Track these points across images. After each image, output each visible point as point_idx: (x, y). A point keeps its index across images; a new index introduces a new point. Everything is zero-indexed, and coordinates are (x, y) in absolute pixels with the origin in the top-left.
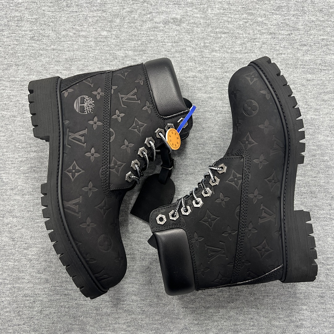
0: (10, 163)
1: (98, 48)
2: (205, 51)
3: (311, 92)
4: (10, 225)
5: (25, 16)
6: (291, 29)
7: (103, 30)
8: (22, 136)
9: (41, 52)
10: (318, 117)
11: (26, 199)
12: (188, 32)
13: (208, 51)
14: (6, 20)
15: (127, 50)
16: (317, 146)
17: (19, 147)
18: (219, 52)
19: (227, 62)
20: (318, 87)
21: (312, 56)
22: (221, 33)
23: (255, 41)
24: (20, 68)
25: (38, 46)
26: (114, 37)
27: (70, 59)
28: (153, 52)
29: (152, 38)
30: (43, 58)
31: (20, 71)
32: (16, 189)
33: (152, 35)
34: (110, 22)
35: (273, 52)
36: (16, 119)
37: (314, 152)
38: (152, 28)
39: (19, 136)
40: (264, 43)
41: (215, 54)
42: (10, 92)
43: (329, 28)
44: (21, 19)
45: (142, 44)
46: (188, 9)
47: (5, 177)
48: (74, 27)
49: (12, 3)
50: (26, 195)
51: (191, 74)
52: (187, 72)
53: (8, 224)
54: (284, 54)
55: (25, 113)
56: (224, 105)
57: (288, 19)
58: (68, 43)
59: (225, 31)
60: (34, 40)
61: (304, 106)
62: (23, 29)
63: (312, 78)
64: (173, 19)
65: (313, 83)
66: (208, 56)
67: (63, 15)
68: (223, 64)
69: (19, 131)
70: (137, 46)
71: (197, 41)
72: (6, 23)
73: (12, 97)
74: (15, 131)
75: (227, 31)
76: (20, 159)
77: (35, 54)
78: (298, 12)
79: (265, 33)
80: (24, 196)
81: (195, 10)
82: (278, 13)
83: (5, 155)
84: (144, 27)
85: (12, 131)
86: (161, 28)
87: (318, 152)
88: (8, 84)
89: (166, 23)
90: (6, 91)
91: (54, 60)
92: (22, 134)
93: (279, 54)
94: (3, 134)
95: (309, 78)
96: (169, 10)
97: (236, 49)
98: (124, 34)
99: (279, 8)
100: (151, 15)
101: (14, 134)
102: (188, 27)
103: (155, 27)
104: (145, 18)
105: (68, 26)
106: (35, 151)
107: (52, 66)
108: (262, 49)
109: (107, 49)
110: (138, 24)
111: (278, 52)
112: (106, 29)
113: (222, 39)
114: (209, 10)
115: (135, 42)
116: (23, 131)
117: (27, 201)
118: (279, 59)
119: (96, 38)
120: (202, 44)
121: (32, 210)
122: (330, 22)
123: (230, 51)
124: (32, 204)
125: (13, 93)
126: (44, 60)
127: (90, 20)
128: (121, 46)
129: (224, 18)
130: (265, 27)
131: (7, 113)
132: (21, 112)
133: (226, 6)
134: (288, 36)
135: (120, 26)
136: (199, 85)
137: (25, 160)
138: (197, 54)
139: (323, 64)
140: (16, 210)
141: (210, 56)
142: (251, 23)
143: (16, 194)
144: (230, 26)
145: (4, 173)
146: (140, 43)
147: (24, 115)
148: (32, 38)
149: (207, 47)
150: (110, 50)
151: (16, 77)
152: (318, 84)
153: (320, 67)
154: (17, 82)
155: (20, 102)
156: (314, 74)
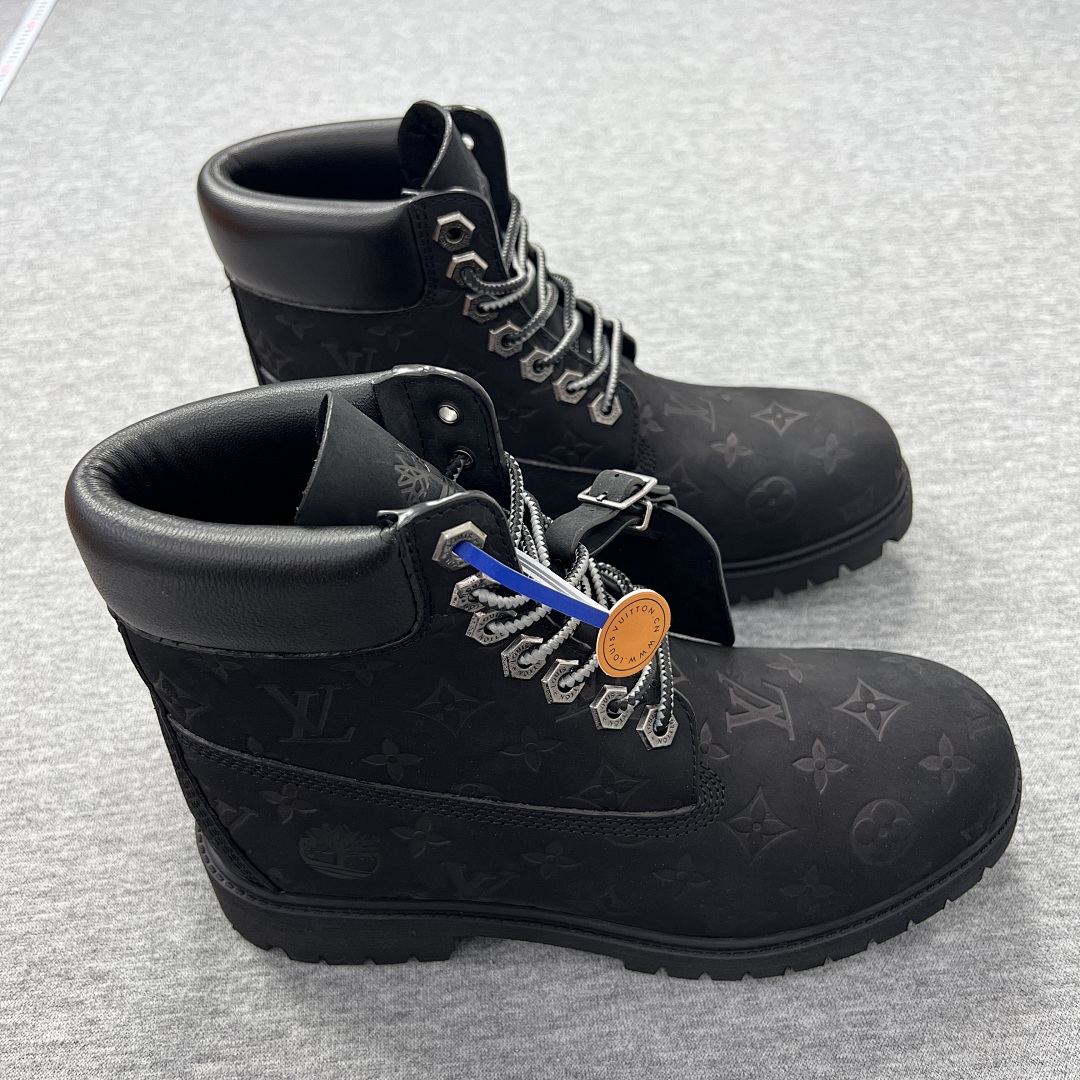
3: (956, 523)
8: (12, 717)
10: (1003, 580)
16: (1036, 655)
20: (973, 509)
24: (46, 544)
31: (41, 553)
37: (1032, 674)
55: (33, 654)
61: (946, 557)
63: (944, 493)
65: (951, 503)
72: (30, 454)
87: (1044, 673)
92: (11, 712)
106: (45, 760)
116: (15, 704)
132: (20, 651)
147: (31, 659)
151: (25, 568)
152: (971, 504)
153: (958, 466)
154: (27, 579)
155: (25, 626)
156: (946, 481)
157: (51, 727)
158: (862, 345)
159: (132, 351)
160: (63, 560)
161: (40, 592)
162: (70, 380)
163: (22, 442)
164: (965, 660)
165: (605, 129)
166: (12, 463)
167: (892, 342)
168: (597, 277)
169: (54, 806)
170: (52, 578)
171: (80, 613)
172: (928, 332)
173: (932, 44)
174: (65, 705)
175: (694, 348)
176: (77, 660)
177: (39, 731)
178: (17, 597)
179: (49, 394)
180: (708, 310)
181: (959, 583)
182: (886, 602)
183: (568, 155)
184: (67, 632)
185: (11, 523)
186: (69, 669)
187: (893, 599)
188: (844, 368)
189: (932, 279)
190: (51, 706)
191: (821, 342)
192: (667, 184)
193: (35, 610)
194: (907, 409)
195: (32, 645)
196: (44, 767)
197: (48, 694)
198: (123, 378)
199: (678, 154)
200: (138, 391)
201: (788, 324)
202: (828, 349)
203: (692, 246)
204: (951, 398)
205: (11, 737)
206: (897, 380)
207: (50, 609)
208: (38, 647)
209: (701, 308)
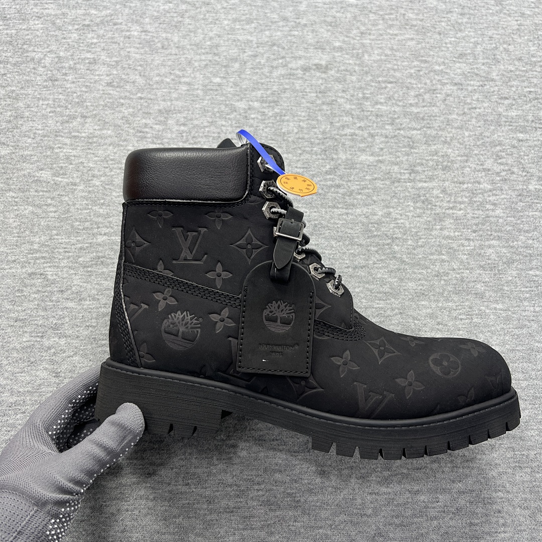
0: (61, 251)
1: (208, 98)
2: (365, 103)
3: (528, 156)
4: (53, 350)
5: (100, 59)
6: (483, 79)
7: (215, 76)
8: (86, 211)
9: (122, 101)
11: (85, 307)
12: (338, 80)
13: (369, 103)
14: (71, 63)
15: (252, 101)
17: (80, 227)
18: (385, 104)
19: (399, 118)
20: (536, 149)
21: (519, 112)
22: (385, 82)
23: (435, 92)
24: (89, 120)
25: (117, 94)
26: (231, 84)
27: (166, 111)
28: (289, 104)
29: (286, 87)
30: (124, 108)
31: (87, 125)
32: (69, 292)
33: (287, 84)
34: (225, 66)
35: (462, 106)
36: (76, 187)
38: (287, 75)
39: (80, 211)
40: (448, 95)
41: (380, 107)
42: (71, 151)
43: (535, 79)
44: (94, 62)
45: (272, 94)
46: (336, 54)
47: (51, 273)
48: (172, 72)
49: (83, 43)
50: (85, 300)
51: (348, 131)
52: (341, 128)
53: (49, 348)
54: (480, 108)
55: (92, 180)
56: (402, 171)
57: (477, 68)
58: (163, 90)
59: (391, 80)
60: (112, 86)
61: (520, 173)
62: (97, 73)
63: (525, 138)
64: (315, 65)
65: (527, 144)
66: (371, 109)
67: (156, 58)
68: (393, 119)
69: (81, 205)
70: (265, 96)
71: (352, 92)
72: (72, 66)
73: (73, 158)
74: (74, 205)
75: (394, 80)
76: (80, 245)
77: (113, 103)
78: (489, 61)
79: (447, 83)
80: (83, 302)
81: (346, 56)
82: (460, 60)
83: (54, 239)
84: (275, 74)
85: (69, 205)
86: (300, 76)
88: (68, 141)
89: (306, 69)
90: (65, 151)
91: (141, 112)
92: (86, 209)
93: (472, 108)
94: (54, 209)
95: (521, 138)
96: (309, 55)
97: (410, 102)
98: (246, 82)
99: (462, 55)
100: (284, 60)
101: (72, 209)
102: (338, 75)
103: (290, 75)
104: (275, 64)
105: (163, 70)
106: (105, 234)
107: (139, 119)
108: (446, 102)
109: (221, 99)
110: (266, 70)
111: (470, 106)
112: (219, 75)
113: (388, 89)
114: (366, 57)
115: (261, 92)
116: (87, 205)
117: (86, 310)
118: (473, 114)
119: (206, 86)
120: (360, 95)
121: (94, 324)
122: (535, 73)
123: (401, 104)
124: (94, 316)
125: (74, 153)
126: (126, 112)
127: (196, 64)
128: (242, 96)
129: (388, 66)
130: (447, 77)
131: (62, 180)
132: (85, 177)
133: (389, 53)
134: (480, 88)
135: (240, 72)
136: (361, 145)
137: (87, 247)
138: (353, 107)
139: (537, 121)
140: (67, 325)
141: (373, 110)
142: (427, 72)
143: (68, 299)
144: (398, 74)
145: (50, 267)
146: (269, 92)
147: (91, 182)
148: (109, 84)
149: (367, 98)
150: (226, 101)
151: (81, 133)
152: (536, 146)
153: (534, 125)
154: (83, 139)
155: (85, 164)
156: (526, 132)
157: (106, 218)
158: (496, 48)
159: (118, 6)
160: (99, 130)
161: (90, 147)
162: (87, 22)
163: (67, 58)
164: (522, 226)
166: (64, 71)
167: (511, 48)
169: (113, 257)
170: (95, 139)
171: (112, 160)
172: (530, 44)
174: (111, 208)
175: (412, 39)
176: (114, 185)
177: (100, 219)
178: (79, 148)
179: (77, 30)
180: (421, 17)
181: (525, 187)
182: (490, 193)
184: (107, 170)
185: (70, 106)
186: (110, 189)
187: (494, 192)
188: (485, 61)
189: (536, 10)
190: (104, 207)
191: (476, 44)
193: (89, 156)
194: (514, 89)
195: (90, 175)
196: (105, 238)
197: (102, 201)
198: (115, 24)
200: (124, 33)
201: (460, 30)
202: (479, 48)
204: (536, 85)
205: (88, 221)
206: (511, 71)
207: (96, 156)
208: (93, 176)
209: (417, 14)
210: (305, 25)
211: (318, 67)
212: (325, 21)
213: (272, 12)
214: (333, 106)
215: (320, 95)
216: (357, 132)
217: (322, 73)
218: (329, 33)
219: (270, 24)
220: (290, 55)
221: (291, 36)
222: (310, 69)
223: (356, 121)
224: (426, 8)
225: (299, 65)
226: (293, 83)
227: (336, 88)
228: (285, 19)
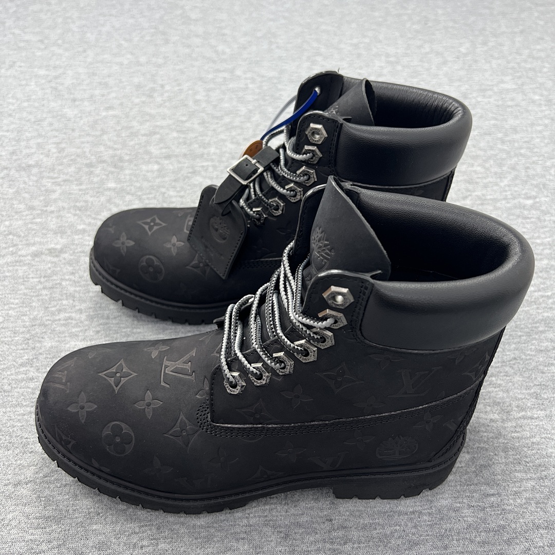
12: (69, 263)
29: (7, 274)
38: (13, 262)
46: (76, 237)
51: (63, 315)
52: (57, 313)
64: (49, 250)
86: (28, 262)
89: (36, 255)
96: (46, 240)
100: (15, 248)
102: (72, 257)
103: (17, 262)
136: (74, 330)
138: (78, 289)
165: (162, 86)
168: (127, 172)
173: (355, 41)
180: (182, 193)
183: (137, 101)
192: (184, 119)
199: (196, 102)
203: (185, 155)
209: (178, 192)
210: (52, 212)
211: (51, 252)
212: (75, 206)
213: (20, 203)
214: (55, 290)
215: (42, 280)
216: (74, 315)
217: (53, 257)
218: (76, 217)
219: (14, 214)
220: (24, 242)
221: (32, 223)
222: (42, 253)
223: (77, 304)
224: (189, 185)
225: (30, 251)
226: (17, 270)
227: (65, 271)
228: (32, 208)
